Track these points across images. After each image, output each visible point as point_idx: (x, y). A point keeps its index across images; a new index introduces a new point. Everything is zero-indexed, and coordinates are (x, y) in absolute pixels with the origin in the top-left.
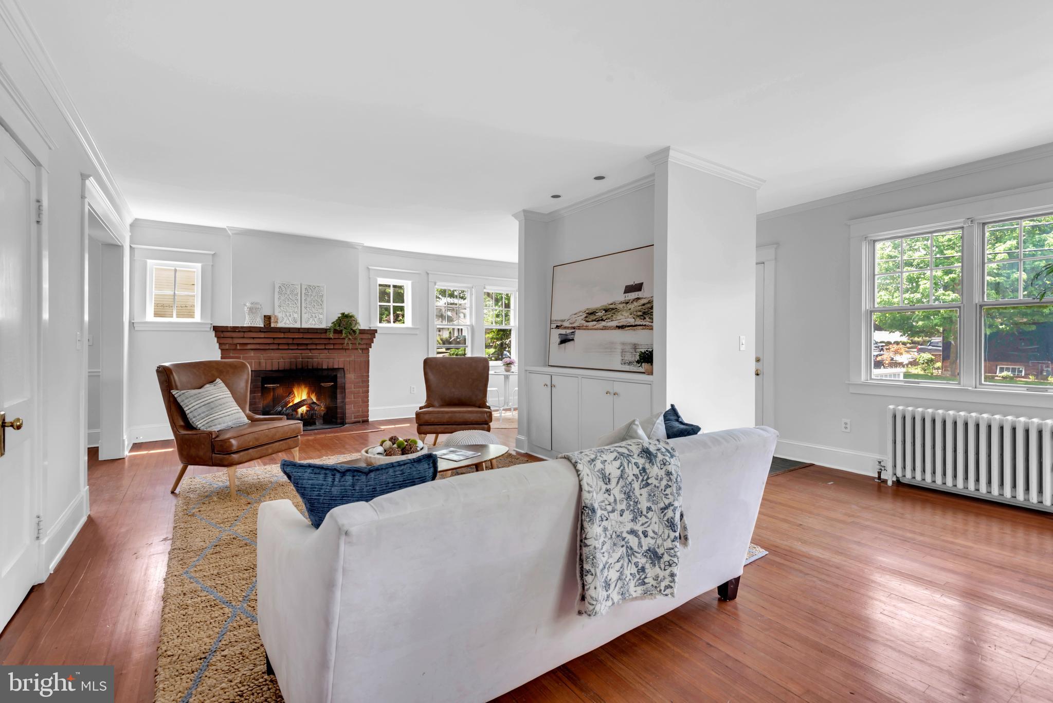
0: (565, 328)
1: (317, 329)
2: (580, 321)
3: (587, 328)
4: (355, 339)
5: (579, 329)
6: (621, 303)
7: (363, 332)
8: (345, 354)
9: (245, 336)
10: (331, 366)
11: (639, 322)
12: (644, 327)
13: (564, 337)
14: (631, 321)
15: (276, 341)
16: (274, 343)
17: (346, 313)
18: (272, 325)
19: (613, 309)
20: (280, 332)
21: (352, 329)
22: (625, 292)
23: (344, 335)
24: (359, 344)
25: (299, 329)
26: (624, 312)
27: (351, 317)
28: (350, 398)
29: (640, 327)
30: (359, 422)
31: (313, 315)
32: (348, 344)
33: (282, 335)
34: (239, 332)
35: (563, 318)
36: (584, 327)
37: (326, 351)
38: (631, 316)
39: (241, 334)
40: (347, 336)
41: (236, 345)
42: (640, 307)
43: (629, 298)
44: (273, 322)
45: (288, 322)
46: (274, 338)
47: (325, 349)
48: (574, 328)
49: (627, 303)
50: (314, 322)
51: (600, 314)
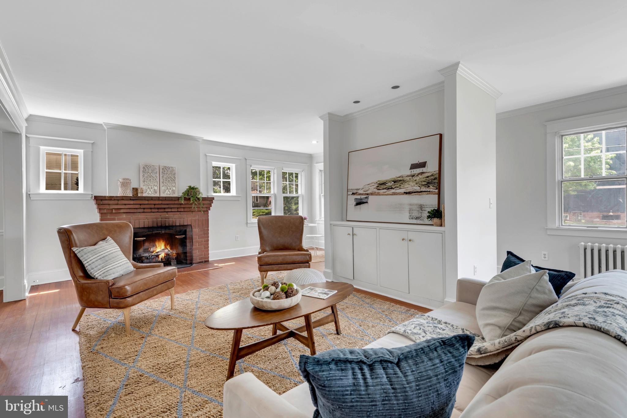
0: (360, 194)
1: (172, 197)
2: (372, 189)
3: (378, 194)
4: (199, 204)
5: (372, 195)
6: (408, 176)
7: (204, 199)
8: (192, 215)
9: (119, 203)
10: (182, 224)
11: (423, 189)
12: (429, 193)
13: (359, 201)
14: (417, 188)
15: (142, 207)
16: (140, 208)
17: (192, 186)
18: (139, 195)
19: (401, 180)
20: (145, 200)
21: (197, 197)
22: (411, 169)
23: (192, 201)
24: (202, 207)
25: (159, 197)
26: (411, 182)
27: (196, 189)
28: (196, 245)
29: (425, 193)
30: (202, 262)
31: (168, 187)
32: (194, 207)
33: (147, 202)
34: (114, 200)
35: (358, 188)
36: (376, 194)
37: (179, 213)
38: (417, 185)
39: (116, 202)
40: (194, 202)
41: (112, 209)
42: (425, 179)
43: (414, 173)
44: (140, 193)
45: (150, 192)
46: (140, 204)
47: (178, 211)
48: (368, 194)
49: (413, 176)
50: (169, 193)
51: (389, 184)
